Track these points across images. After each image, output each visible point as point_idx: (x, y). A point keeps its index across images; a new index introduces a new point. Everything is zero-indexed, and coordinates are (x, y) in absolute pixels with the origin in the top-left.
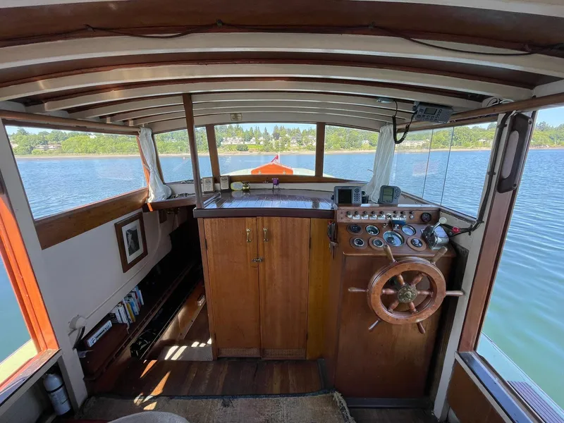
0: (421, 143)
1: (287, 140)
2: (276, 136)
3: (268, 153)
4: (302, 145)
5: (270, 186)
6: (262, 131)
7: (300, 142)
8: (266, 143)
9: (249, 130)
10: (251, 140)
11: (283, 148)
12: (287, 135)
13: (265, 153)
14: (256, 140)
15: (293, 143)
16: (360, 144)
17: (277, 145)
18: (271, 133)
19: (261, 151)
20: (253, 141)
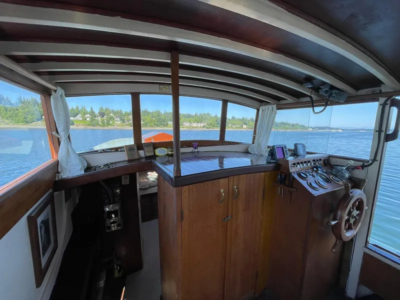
0: (202, 125)
1: (111, 118)
2: (102, 114)
3: (95, 128)
4: (125, 122)
5: (190, 149)
6: (89, 110)
7: (123, 121)
8: (92, 120)
9: (75, 108)
10: (77, 117)
11: (108, 124)
12: (111, 114)
13: (91, 127)
14: (83, 117)
15: (117, 121)
16: (167, 124)
17: (103, 122)
18: (97, 112)
19: (88, 125)
20: (79, 117)
